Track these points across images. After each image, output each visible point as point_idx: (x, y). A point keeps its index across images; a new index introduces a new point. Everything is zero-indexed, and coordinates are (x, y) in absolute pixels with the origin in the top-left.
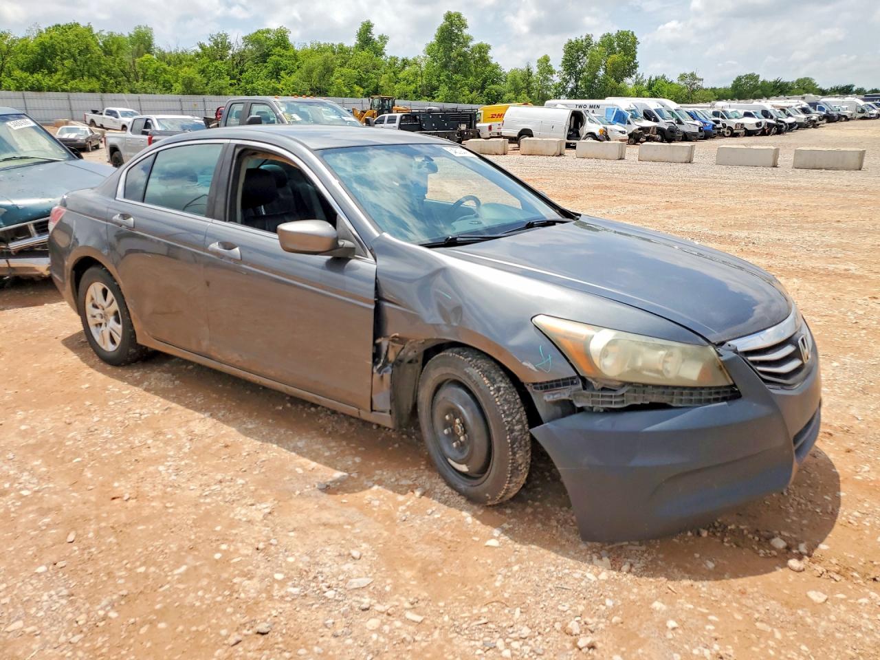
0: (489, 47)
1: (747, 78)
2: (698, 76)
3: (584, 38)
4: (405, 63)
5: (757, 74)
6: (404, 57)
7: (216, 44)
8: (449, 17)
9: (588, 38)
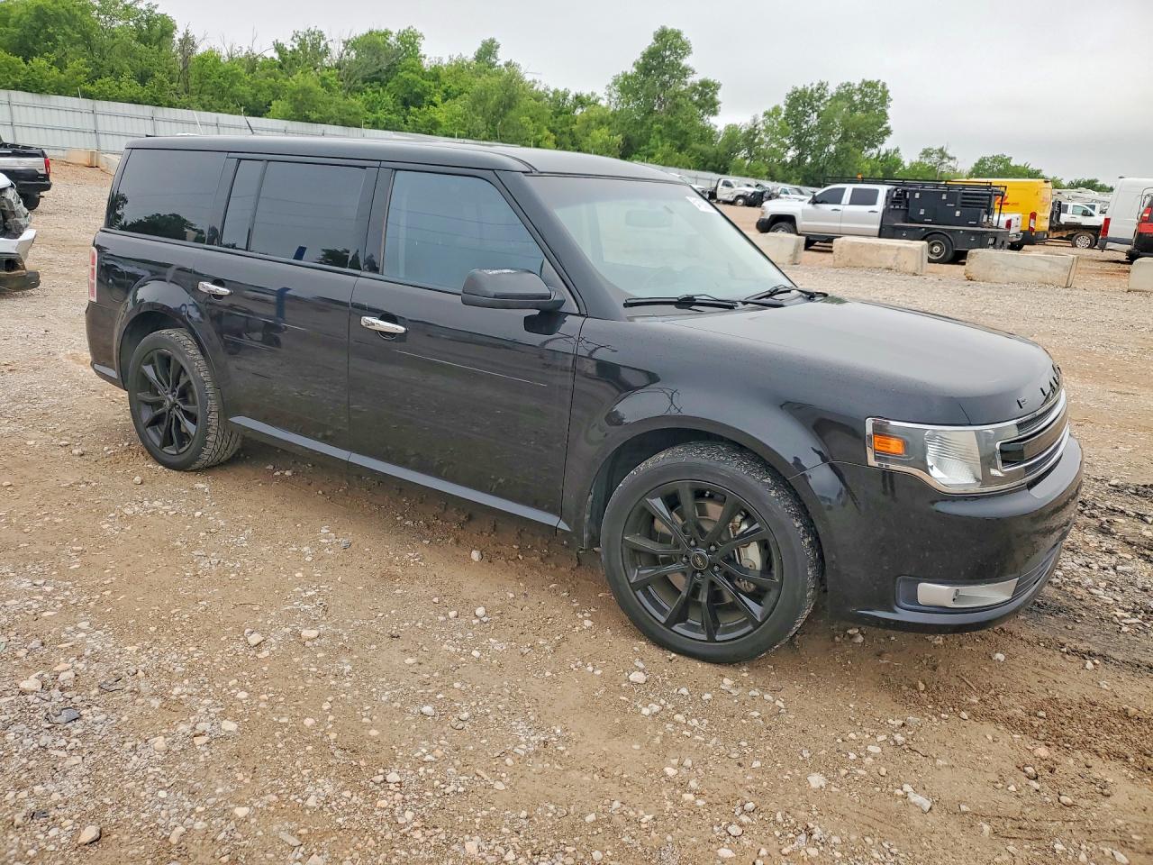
0: (717, 87)
1: (994, 161)
2: (950, 153)
3: (815, 86)
4: (580, 101)
5: (1008, 156)
6: (578, 92)
7: (302, 45)
8: (662, 35)
9: (822, 86)
